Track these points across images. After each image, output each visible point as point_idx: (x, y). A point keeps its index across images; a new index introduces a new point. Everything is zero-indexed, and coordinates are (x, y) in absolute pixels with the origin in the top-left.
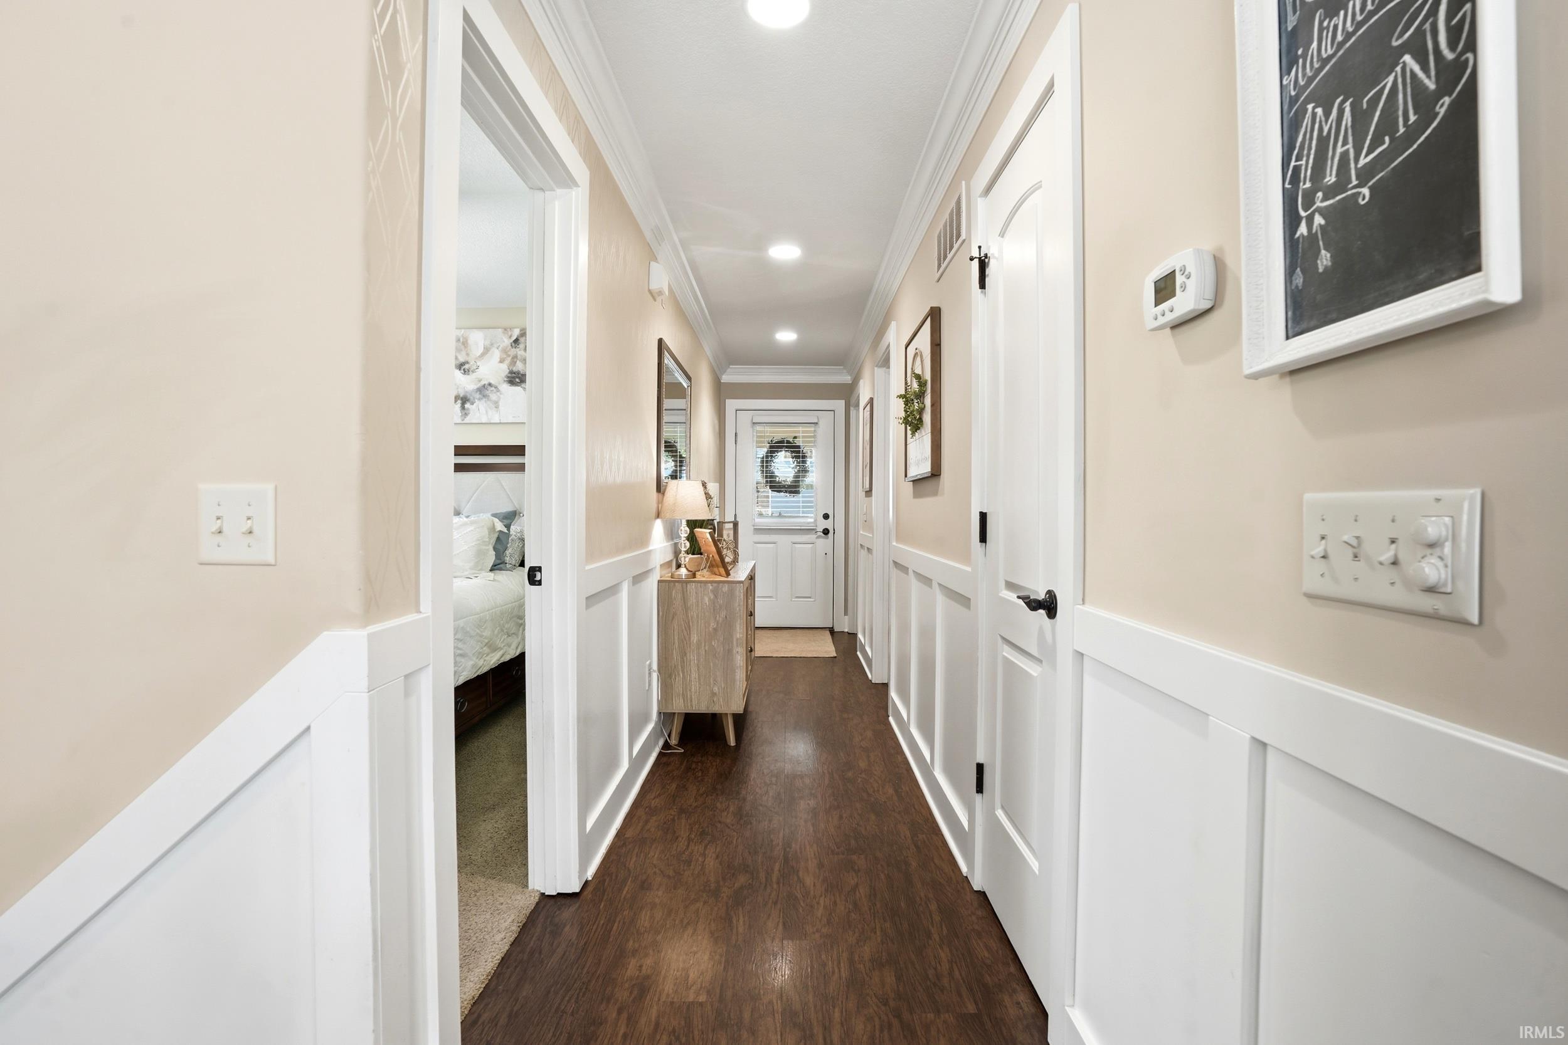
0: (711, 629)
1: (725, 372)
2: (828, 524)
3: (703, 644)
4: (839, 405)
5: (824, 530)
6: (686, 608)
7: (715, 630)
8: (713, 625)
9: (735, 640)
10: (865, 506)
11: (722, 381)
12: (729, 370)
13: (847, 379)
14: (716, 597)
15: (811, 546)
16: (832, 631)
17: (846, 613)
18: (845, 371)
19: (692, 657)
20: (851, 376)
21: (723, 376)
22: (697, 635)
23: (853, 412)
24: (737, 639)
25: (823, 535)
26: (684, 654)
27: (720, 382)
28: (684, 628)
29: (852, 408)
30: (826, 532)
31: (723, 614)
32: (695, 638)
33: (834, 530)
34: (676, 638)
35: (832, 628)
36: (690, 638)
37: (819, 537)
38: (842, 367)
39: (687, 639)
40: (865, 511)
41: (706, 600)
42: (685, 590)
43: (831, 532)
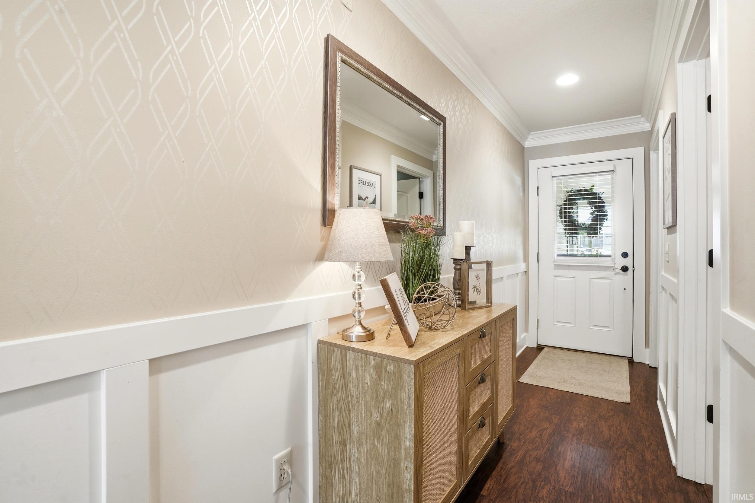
0: (373, 422)
1: (527, 138)
2: (627, 262)
3: (364, 441)
4: (638, 152)
5: (623, 267)
6: (346, 385)
7: (378, 424)
8: (376, 417)
9: (403, 447)
10: (667, 244)
11: (525, 147)
12: (530, 137)
13: (647, 127)
14: (379, 377)
15: (609, 281)
16: (631, 361)
17: (647, 345)
18: (643, 119)
19: (353, 452)
20: (650, 123)
21: (526, 143)
22: (358, 425)
23: (653, 155)
24: (406, 448)
25: (622, 272)
26: (344, 445)
27: (523, 147)
28: (343, 410)
29: (651, 152)
30: (625, 269)
31: (388, 405)
32: (355, 428)
33: (634, 267)
34: (336, 420)
35: (632, 358)
36: (350, 426)
37: (617, 274)
38: (640, 116)
39: (347, 425)
40: (667, 250)
41: (368, 377)
42: (344, 359)
43: (631, 269)
